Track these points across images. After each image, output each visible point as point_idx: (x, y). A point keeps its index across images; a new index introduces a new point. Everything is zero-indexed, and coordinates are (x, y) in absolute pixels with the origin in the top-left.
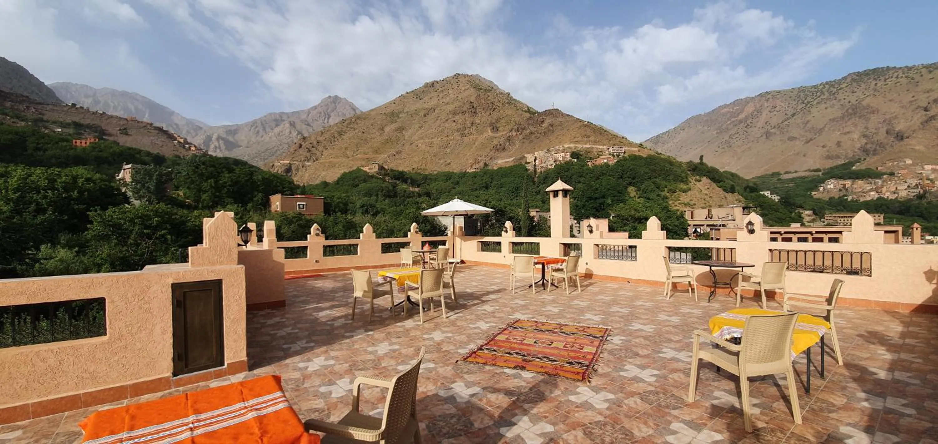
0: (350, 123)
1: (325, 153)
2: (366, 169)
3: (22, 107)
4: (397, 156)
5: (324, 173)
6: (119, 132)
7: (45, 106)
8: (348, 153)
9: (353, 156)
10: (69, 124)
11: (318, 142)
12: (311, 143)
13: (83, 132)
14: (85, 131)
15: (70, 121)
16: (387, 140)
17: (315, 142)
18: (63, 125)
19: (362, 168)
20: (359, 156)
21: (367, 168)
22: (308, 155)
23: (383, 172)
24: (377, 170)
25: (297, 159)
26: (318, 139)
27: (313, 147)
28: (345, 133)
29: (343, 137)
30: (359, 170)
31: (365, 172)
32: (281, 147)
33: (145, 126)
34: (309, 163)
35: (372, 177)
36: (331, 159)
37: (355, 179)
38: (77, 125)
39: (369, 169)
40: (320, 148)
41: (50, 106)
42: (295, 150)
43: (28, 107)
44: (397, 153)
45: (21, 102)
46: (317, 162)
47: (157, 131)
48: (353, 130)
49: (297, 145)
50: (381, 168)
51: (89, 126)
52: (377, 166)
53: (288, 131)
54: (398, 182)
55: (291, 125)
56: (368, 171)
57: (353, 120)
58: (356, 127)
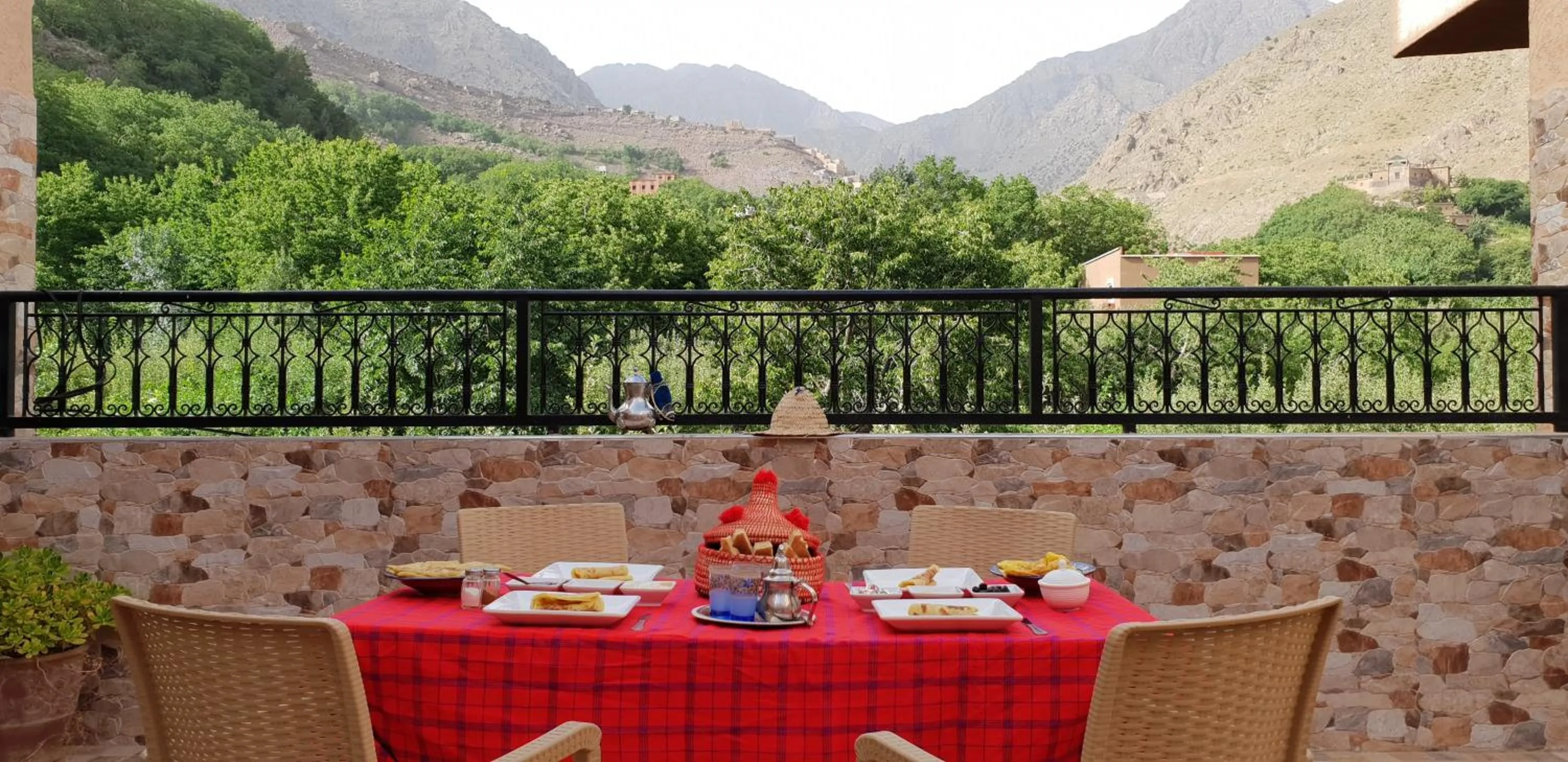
0: (1294, 47)
1: (1211, 154)
2: (1365, 186)
3: (539, 126)
4: (1477, 136)
5: (1207, 221)
6: (710, 162)
7: (576, 119)
8: (1287, 145)
9: (1304, 154)
10: (618, 155)
11: (1187, 125)
12: (1164, 131)
13: (643, 170)
14: (648, 168)
15: (622, 148)
16: (1436, 81)
17: (1178, 126)
18: (611, 158)
19: (1346, 183)
20: (1325, 150)
21: (1369, 181)
22: (1156, 168)
23: (1430, 191)
24: (1407, 185)
25: (1122, 183)
26: (1185, 115)
27: (1170, 141)
28: (1276, 79)
29: (1268, 95)
30: (1335, 191)
31: (1363, 195)
32: (1072, 159)
33: (760, 141)
34: (1161, 195)
35: (1391, 209)
36: (1230, 174)
37: (1324, 220)
38: (635, 155)
39: (1374, 184)
40: (1194, 141)
41: (587, 119)
42: (1118, 158)
43: (549, 125)
44: (1480, 123)
45: (537, 116)
46: (1181, 186)
47: (783, 150)
48: (1302, 66)
49: (1123, 142)
50: (1422, 176)
51: (655, 156)
52: (1405, 173)
53: (1092, 105)
54: (1492, 223)
55: (1101, 86)
56: (1371, 191)
57: (1304, 32)
58: (1313, 56)
